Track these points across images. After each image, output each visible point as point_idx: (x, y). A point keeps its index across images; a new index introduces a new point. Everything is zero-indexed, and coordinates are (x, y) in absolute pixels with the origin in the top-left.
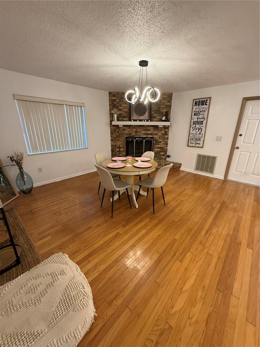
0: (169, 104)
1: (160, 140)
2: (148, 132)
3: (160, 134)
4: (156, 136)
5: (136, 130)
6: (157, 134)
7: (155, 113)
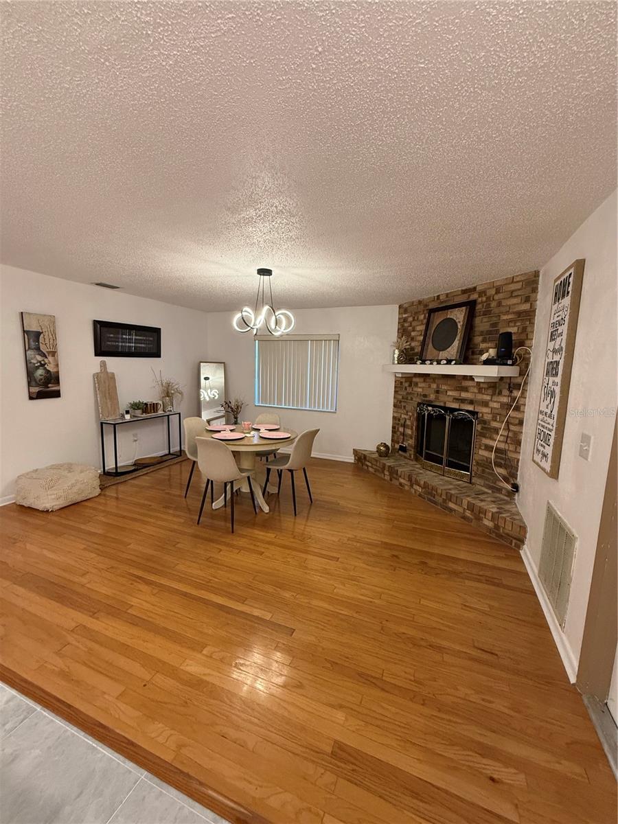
0: (526, 307)
1: (494, 424)
2: (464, 395)
3: (496, 405)
4: (485, 410)
5: (438, 386)
6: (486, 404)
7: (484, 341)
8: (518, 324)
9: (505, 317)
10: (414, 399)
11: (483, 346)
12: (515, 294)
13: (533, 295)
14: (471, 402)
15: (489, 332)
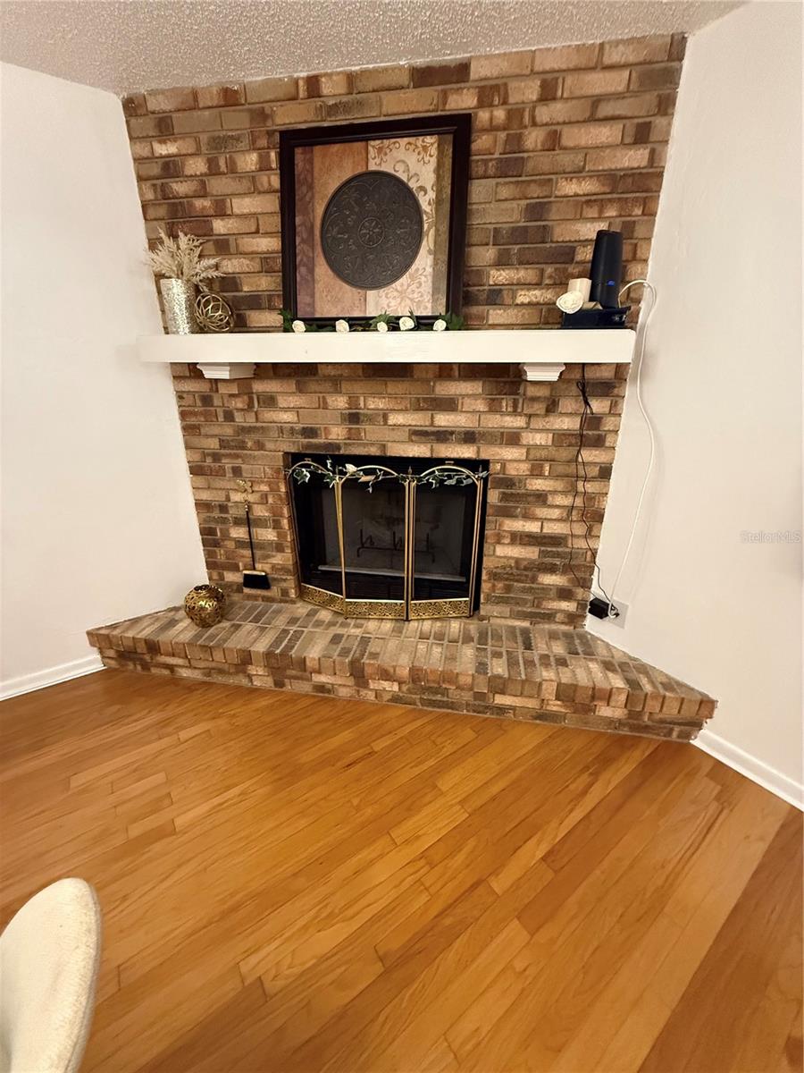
1: (538, 484)
2: (443, 420)
3: (540, 439)
4: (509, 453)
5: (353, 401)
7: (501, 263)
8: (611, 212)
9: (571, 188)
10: (269, 445)
11: (500, 276)
12: (606, 109)
13: (659, 121)
14: (469, 437)
15: (519, 235)
